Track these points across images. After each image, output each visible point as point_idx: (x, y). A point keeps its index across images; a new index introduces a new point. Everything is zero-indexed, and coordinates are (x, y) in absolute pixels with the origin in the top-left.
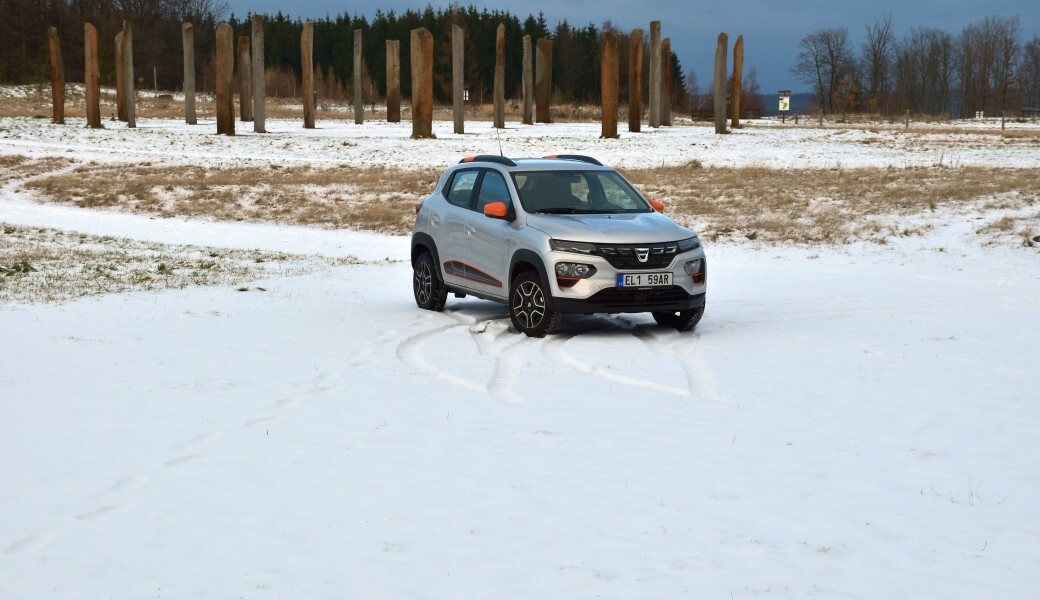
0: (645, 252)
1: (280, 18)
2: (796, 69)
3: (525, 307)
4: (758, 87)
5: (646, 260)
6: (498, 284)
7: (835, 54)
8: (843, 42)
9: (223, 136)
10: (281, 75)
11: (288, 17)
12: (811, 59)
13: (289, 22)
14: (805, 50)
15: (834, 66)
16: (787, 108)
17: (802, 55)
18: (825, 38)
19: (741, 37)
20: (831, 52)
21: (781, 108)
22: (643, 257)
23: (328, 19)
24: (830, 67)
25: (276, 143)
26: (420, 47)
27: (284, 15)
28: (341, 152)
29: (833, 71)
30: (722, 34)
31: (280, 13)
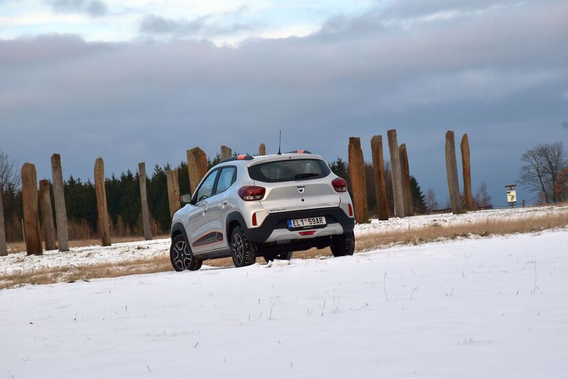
1: (72, 181)
2: (521, 180)
4: (489, 198)
7: (554, 164)
8: (559, 154)
9: (32, 256)
10: (77, 227)
11: (79, 179)
12: (533, 170)
13: (80, 184)
14: (527, 164)
15: (554, 175)
16: (515, 200)
17: (525, 168)
18: (544, 152)
19: (465, 135)
20: (550, 163)
21: (509, 200)
23: (113, 178)
24: (551, 176)
25: (79, 255)
26: (195, 163)
27: (75, 179)
28: (136, 253)
29: (554, 179)
30: (449, 131)
31: (71, 178)
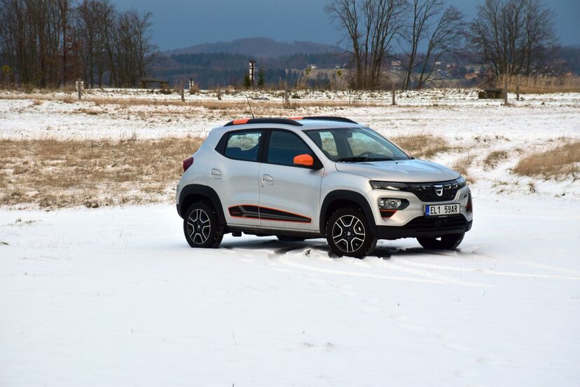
0: (440, 188)
3: (344, 236)
5: (441, 194)
6: (308, 220)
22: (440, 192)
